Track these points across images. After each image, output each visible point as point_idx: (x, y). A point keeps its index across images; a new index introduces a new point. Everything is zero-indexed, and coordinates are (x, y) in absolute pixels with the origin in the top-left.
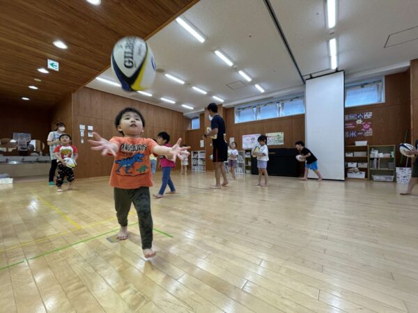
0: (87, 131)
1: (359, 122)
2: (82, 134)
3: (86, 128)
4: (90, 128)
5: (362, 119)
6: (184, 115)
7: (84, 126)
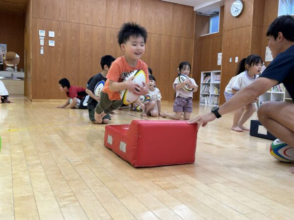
0: (47, 38)
2: (42, 43)
3: (47, 34)
4: (52, 34)
6: (195, 10)
7: (44, 31)
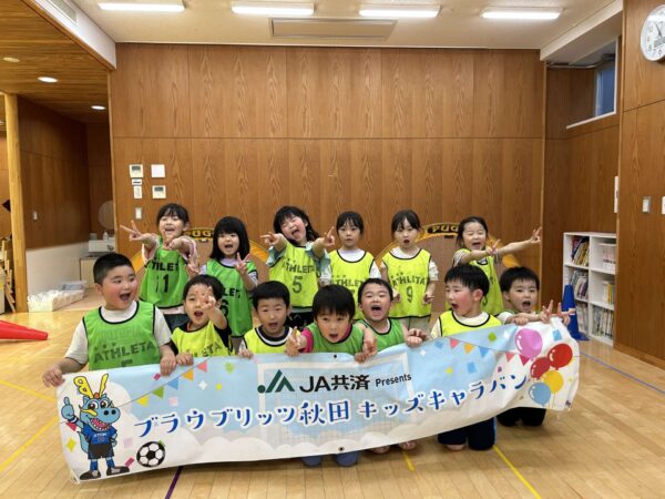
0: (149, 181)
2: (138, 193)
3: (148, 172)
4: (158, 171)
6: (542, 57)
7: (142, 166)
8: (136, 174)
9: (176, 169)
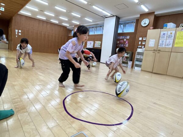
0: (18, 32)
1: (125, 40)
2: (17, 34)
3: (18, 31)
4: (20, 31)
5: (126, 39)
6: (67, 28)
8: (17, 31)
9: (22, 31)
